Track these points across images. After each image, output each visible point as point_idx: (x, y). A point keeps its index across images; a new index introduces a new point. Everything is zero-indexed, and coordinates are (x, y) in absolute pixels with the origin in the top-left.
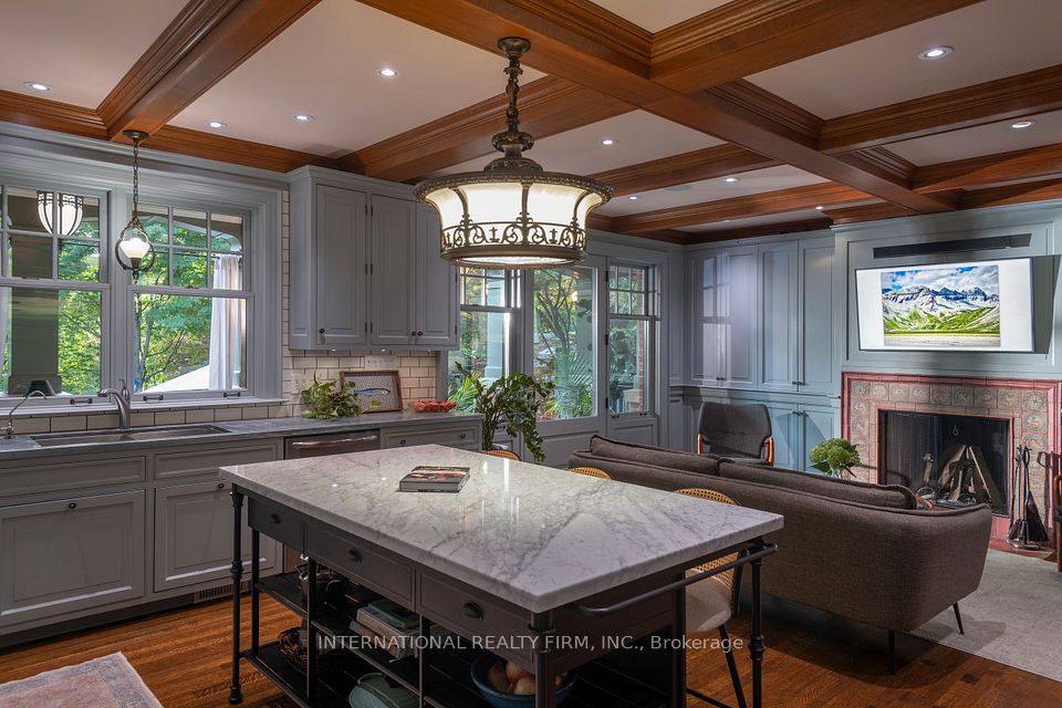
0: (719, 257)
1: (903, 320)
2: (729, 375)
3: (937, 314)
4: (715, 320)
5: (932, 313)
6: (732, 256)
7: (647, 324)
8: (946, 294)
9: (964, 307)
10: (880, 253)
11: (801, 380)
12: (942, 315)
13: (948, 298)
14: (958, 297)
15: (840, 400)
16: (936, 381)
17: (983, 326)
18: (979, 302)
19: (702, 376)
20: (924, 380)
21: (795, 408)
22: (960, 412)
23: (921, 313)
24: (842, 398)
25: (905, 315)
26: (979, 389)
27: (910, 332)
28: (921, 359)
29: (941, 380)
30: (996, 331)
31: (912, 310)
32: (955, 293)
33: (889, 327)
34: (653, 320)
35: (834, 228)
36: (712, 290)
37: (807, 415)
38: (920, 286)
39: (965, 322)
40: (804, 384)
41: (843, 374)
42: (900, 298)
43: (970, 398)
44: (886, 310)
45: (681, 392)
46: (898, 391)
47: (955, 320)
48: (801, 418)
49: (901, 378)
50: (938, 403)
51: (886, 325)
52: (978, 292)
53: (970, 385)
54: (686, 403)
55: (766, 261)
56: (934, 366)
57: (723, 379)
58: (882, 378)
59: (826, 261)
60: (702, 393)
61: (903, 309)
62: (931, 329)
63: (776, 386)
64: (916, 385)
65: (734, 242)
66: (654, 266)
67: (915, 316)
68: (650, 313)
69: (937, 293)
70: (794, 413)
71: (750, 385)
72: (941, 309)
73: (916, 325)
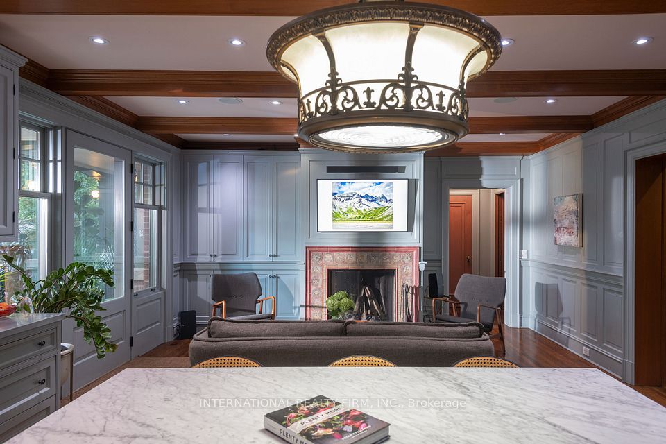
0: (211, 162)
1: (344, 213)
2: (220, 252)
3: (362, 209)
4: (210, 210)
5: (359, 209)
6: (223, 163)
7: (155, 212)
8: (367, 197)
9: (376, 206)
10: (331, 170)
11: (275, 253)
12: (365, 210)
13: (368, 200)
14: (373, 199)
15: (305, 265)
16: (358, 250)
17: (385, 217)
18: (384, 203)
19: (197, 254)
20: (353, 249)
21: (270, 273)
22: (372, 267)
23: (354, 209)
24: (306, 264)
25: (345, 210)
26: (381, 253)
27: (347, 221)
28: (351, 236)
29: (362, 249)
30: (391, 220)
31: (349, 207)
32: (372, 197)
33: (336, 217)
34: (160, 209)
35: (301, 150)
36: (205, 188)
37: (278, 277)
38: (354, 192)
39: (376, 214)
40: (277, 256)
41: (307, 248)
42: (343, 199)
43: (377, 258)
44: (334, 207)
45: (179, 268)
46: (340, 256)
47: (371, 213)
48: (275, 280)
49: (341, 249)
50: (361, 263)
51: (334, 216)
52: (383, 197)
53: (376, 251)
54: (182, 276)
55: (249, 168)
56: (359, 241)
57: (215, 256)
58: (330, 249)
59: (292, 172)
60: (197, 267)
61: (343, 206)
62: (358, 219)
63: (257, 258)
64: (349, 253)
65: (225, 152)
66: (161, 164)
67: (351, 211)
68: (157, 203)
69: (362, 197)
70: (270, 277)
71: (238, 259)
72: (364, 207)
73: (351, 216)
